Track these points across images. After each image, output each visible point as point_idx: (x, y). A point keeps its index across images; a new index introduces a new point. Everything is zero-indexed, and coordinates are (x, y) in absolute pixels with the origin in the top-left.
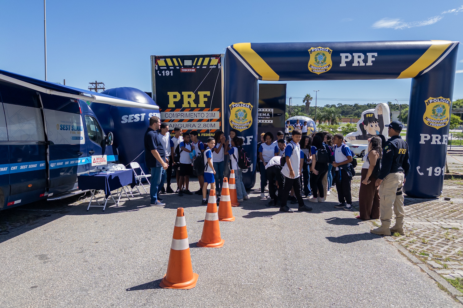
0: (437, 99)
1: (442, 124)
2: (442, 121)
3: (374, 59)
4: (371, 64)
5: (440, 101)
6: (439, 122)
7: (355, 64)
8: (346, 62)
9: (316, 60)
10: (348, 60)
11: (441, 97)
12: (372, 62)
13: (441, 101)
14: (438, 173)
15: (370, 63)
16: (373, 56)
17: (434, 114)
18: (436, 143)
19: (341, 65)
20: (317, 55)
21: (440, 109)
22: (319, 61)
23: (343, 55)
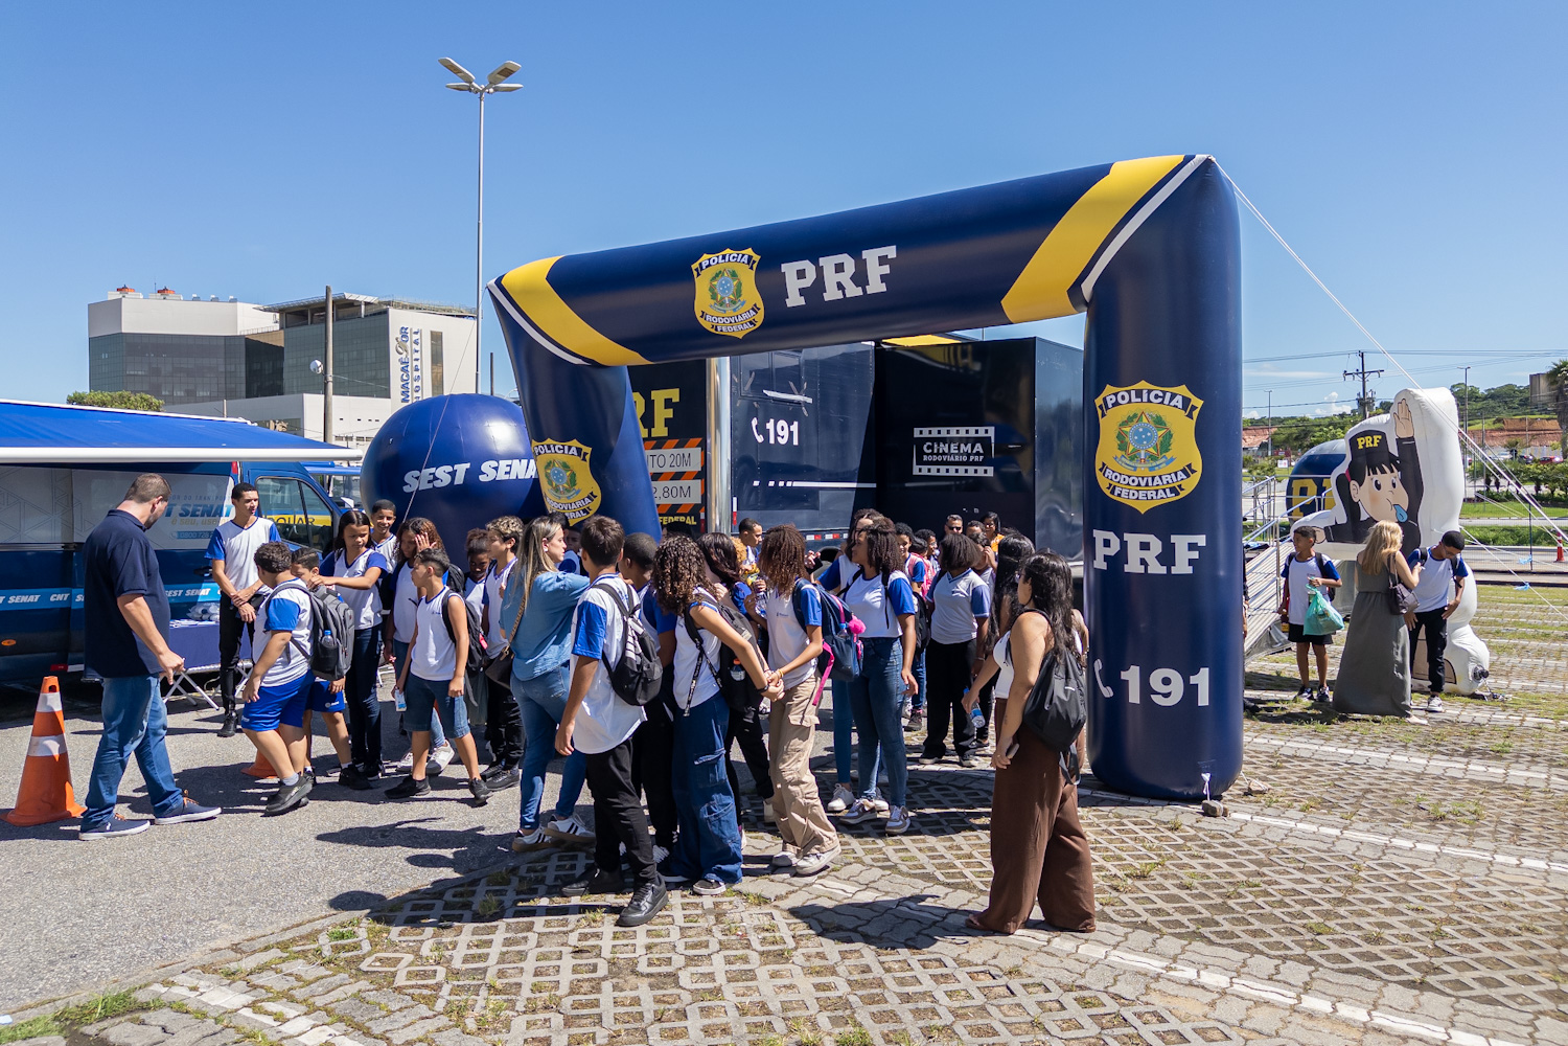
0: (1129, 392)
1: (1161, 492)
2: (1157, 478)
3: (886, 269)
4: (883, 288)
5: (1139, 400)
6: (1147, 485)
7: (831, 294)
8: (802, 292)
9: (714, 296)
10: (807, 282)
11: (1143, 385)
12: (883, 278)
13: (1145, 399)
14: (1166, 695)
15: (876, 286)
16: (883, 260)
17: (1123, 453)
18: (1141, 569)
19: (790, 303)
20: (714, 279)
21: (1146, 430)
22: (722, 298)
23: (789, 269)
